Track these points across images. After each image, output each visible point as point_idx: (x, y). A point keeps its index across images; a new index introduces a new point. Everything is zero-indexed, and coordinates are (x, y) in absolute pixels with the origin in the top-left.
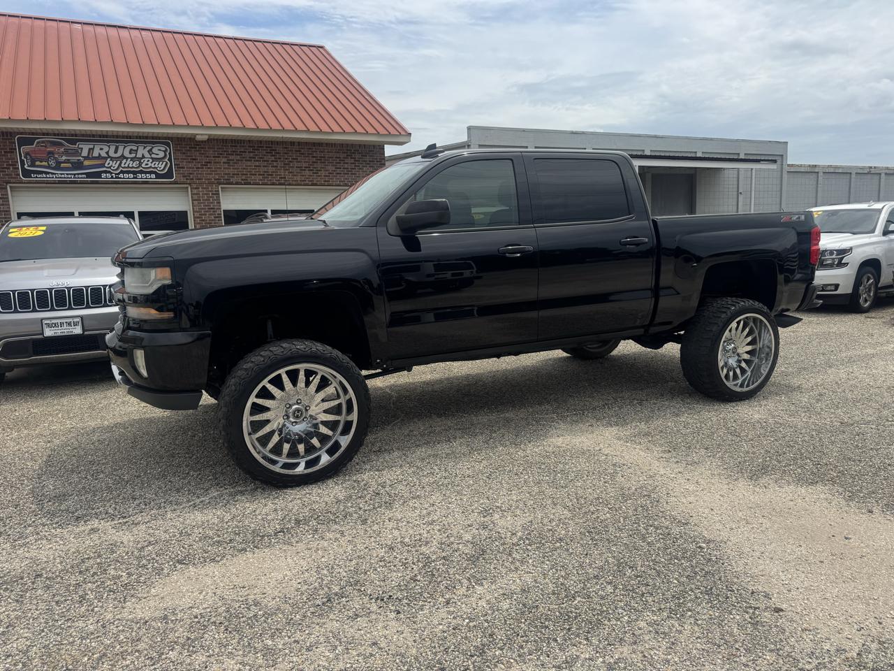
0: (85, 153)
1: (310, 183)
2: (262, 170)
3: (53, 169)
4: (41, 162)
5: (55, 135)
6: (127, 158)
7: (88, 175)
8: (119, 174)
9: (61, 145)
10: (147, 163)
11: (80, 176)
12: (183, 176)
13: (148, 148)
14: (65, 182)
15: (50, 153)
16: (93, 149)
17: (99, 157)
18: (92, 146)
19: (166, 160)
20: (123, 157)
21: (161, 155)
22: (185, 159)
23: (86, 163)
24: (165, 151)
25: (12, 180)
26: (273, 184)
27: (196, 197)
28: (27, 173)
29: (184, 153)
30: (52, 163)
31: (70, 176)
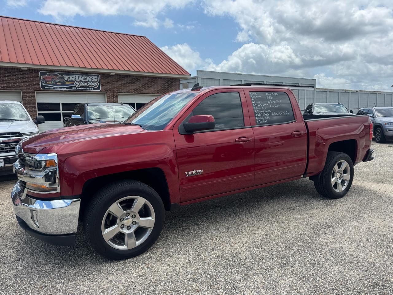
0: (66, 79)
1: (152, 93)
2: (134, 87)
3: (54, 85)
4: (49, 82)
5: (55, 71)
6: (83, 81)
7: (67, 88)
8: (79, 88)
9: (58, 75)
10: (90, 84)
11: (64, 88)
12: (104, 89)
13: (91, 78)
14: (58, 91)
15: (53, 79)
16: (69, 77)
17: (72, 81)
18: (69, 76)
19: (98, 82)
20: (81, 81)
21: (96, 80)
22: (105, 82)
23: (67, 83)
24: (97, 79)
25: (37, 89)
26: (138, 93)
27: (109, 98)
28: (43, 87)
29: (104, 80)
30: (53, 83)
31: (60, 88)
